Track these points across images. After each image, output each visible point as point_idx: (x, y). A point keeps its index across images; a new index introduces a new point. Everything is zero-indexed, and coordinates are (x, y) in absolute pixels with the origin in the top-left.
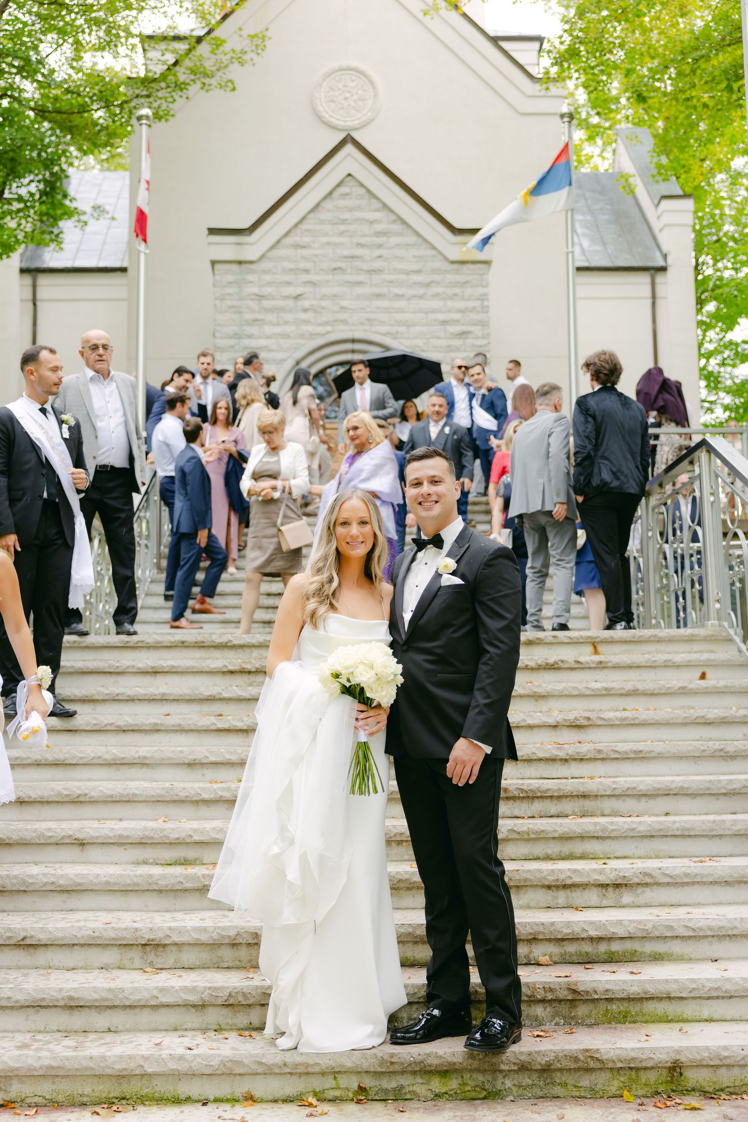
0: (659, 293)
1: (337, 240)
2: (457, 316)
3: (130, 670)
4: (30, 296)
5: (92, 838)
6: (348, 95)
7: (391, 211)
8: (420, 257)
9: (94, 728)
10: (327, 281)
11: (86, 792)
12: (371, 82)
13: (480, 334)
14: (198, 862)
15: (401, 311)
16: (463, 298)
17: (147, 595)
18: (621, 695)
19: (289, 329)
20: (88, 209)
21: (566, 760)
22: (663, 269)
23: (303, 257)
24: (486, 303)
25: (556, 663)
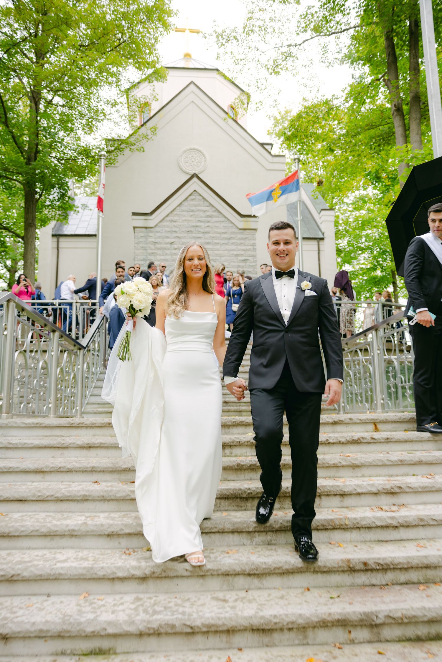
0: (321, 249)
1: (190, 218)
2: (242, 253)
3: (72, 446)
4: (56, 246)
5: (14, 633)
6: (193, 160)
7: (213, 206)
8: (226, 227)
9: (38, 499)
10: (185, 236)
11: (19, 572)
12: (203, 155)
13: (252, 261)
14: (111, 652)
15: (218, 250)
16: (245, 245)
17: (97, 380)
18: (410, 464)
19: (168, 257)
20: (80, 205)
21: (397, 527)
22: (322, 239)
23: (174, 226)
24: (255, 247)
25: (359, 439)
